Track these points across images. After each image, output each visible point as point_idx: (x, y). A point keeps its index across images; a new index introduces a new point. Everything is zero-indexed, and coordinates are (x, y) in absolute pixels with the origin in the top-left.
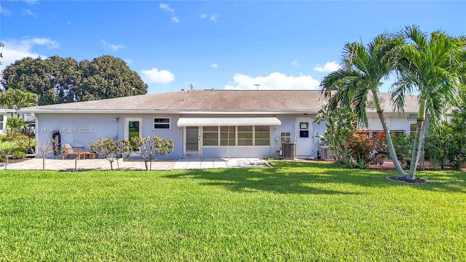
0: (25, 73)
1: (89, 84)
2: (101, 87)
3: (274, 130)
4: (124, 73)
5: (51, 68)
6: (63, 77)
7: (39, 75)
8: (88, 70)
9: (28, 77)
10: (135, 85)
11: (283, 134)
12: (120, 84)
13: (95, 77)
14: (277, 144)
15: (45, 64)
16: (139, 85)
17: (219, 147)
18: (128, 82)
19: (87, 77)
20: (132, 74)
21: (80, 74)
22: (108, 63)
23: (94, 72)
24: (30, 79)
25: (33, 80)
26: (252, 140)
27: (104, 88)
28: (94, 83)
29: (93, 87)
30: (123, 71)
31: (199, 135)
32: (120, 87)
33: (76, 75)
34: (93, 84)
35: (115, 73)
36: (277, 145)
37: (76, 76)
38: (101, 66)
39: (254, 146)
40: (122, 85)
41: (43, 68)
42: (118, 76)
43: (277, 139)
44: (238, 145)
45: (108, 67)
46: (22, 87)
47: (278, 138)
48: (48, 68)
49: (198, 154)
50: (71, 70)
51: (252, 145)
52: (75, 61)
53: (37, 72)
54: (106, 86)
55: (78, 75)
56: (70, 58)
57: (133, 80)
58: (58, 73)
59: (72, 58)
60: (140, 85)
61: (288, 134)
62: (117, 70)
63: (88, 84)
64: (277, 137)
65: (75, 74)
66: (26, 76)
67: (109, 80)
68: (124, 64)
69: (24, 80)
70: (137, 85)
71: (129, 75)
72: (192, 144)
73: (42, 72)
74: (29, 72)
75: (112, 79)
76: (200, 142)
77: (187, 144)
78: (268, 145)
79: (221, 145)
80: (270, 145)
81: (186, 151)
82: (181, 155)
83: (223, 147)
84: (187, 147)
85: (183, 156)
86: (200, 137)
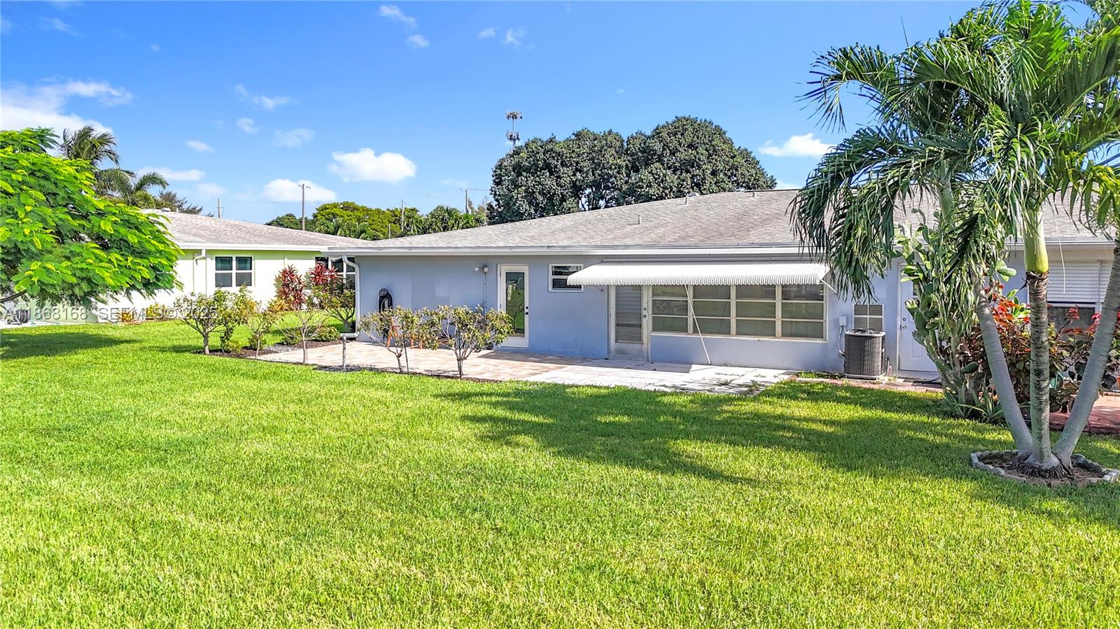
0: (528, 170)
1: (639, 185)
2: (663, 192)
3: (835, 296)
4: (716, 155)
5: (573, 158)
6: (593, 174)
7: (551, 174)
8: (640, 154)
9: (532, 178)
10: (744, 182)
11: (860, 309)
12: (705, 183)
13: (652, 170)
14: (843, 335)
15: (563, 150)
16: (752, 180)
17: (690, 335)
18: (725, 174)
19: (637, 171)
20: (735, 156)
21: (624, 164)
22: (682, 134)
23: (652, 157)
24: (536, 182)
25: (540, 183)
26: (775, 321)
27: (670, 192)
28: (650, 182)
29: (648, 192)
30: (714, 150)
31: (645, 305)
32: (705, 189)
33: (616, 168)
34: (647, 186)
35: (695, 157)
36: (843, 339)
37: (616, 171)
38: (667, 143)
39: (780, 338)
40: (711, 183)
41: (558, 159)
42: (701, 163)
43: (844, 321)
44: (738, 334)
45: (680, 145)
46: (520, 199)
47: (845, 318)
48: (566, 157)
49: (641, 351)
50: (610, 158)
52: (618, 137)
53: (547, 166)
54: (675, 189)
55: (620, 167)
56: (610, 132)
57: (737, 170)
58: (586, 165)
59: (614, 131)
60: (755, 180)
61: (876, 309)
62: (701, 150)
63: (637, 187)
64: (842, 315)
65: (613, 167)
66: (529, 177)
67: (681, 175)
68: (719, 134)
69: (525, 186)
70: (746, 180)
71: (727, 159)
72: (628, 326)
73: (556, 166)
74: (534, 170)
75: (688, 171)
76: (647, 323)
77: (617, 325)
78: (818, 337)
79: (695, 331)
80: (823, 338)
81: (616, 342)
82: (605, 351)
83: (701, 336)
84: (617, 332)
85: (609, 352)
86: (645, 309)
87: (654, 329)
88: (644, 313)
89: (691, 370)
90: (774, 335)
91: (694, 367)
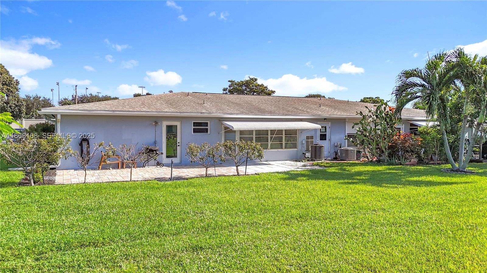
3: (300, 134)
11: (308, 138)
26: (282, 143)
31: (237, 139)
39: (284, 149)
44: (271, 148)
51: (282, 148)
61: (312, 137)
64: (303, 140)
80: (296, 148)
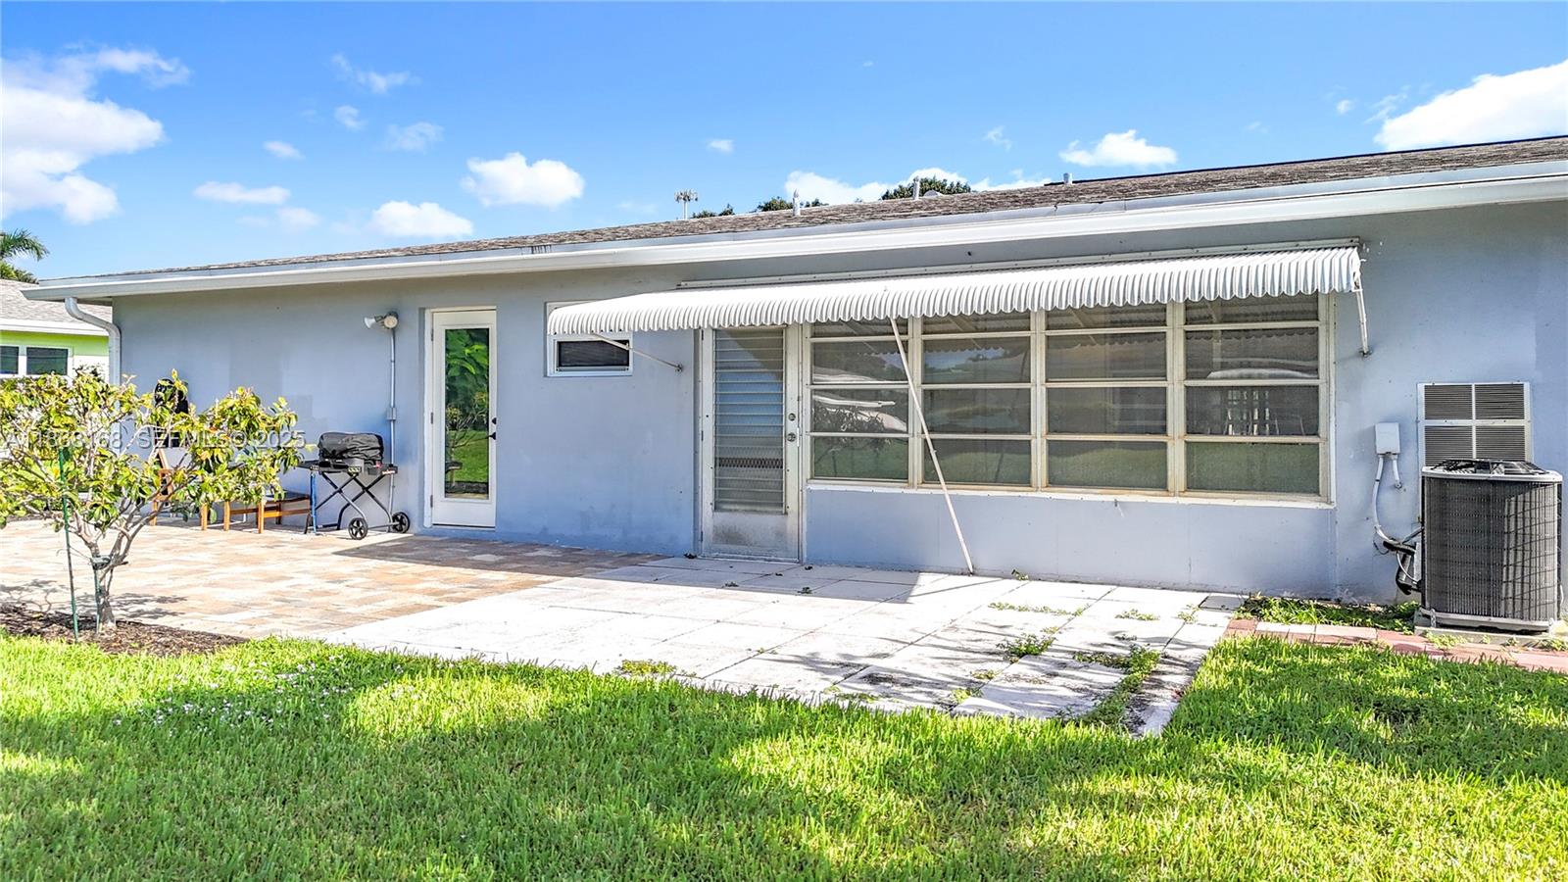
3: (1358, 363)
11: (1441, 400)
14: (1388, 482)
17: (915, 490)
31: (791, 406)
36: (1388, 497)
39: (1180, 494)
43: (1388, 439)
44: (1053, 481)
47: (1395, 428)
49: (781, 534)
51: (1164, 487)
61: (1504, 399)
64: (1387, 421)
72: (748, 465)
76: (797, 456)
77: (720, 462)
78: (1305, 491)
79: (929, 477)
80: (1317, 492)
81: (716, 509)
82: (685, 538)
83: (944, 490)
84: (719, 483)
85: (698, 537)
86: (793, 417)
87: (818, 473)
88: (791, 427)
89: (916, 591)
90: (1162, 485)
91: (926, 581)
